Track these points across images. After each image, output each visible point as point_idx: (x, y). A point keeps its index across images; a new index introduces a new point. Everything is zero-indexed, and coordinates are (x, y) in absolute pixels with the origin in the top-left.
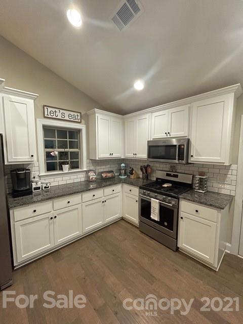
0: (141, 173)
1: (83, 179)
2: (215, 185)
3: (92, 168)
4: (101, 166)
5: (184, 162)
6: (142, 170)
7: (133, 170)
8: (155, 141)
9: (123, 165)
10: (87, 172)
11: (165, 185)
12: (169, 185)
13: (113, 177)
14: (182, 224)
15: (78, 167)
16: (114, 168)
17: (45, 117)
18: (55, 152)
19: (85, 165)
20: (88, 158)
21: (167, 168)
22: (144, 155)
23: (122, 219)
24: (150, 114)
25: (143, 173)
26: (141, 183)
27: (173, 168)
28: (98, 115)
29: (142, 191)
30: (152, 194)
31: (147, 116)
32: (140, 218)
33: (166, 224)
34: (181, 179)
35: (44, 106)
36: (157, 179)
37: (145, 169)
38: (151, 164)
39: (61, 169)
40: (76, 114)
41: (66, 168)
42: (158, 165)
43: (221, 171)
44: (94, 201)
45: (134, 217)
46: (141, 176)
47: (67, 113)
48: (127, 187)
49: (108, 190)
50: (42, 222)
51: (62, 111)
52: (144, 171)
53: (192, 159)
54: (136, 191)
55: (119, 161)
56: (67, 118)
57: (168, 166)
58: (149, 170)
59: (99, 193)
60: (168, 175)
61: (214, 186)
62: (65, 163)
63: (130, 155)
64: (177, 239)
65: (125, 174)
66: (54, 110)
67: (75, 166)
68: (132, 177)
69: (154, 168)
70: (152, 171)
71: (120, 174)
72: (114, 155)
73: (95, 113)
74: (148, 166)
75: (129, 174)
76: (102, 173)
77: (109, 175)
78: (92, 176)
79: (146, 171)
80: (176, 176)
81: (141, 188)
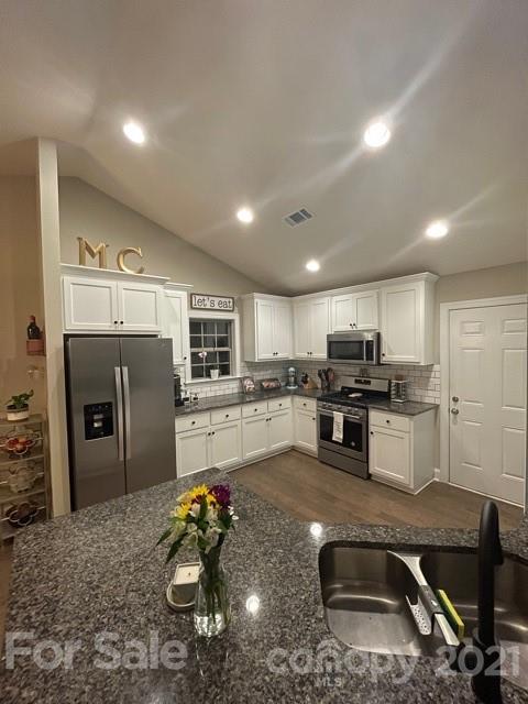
0: (320, 381)
1: (236, 391)
2: (419, 392)
3: (247, 374)
4: (260, 370)
5: (374, 362)
6: (320, 375)
7: (307, 376)
8: (338, 334)
9: (292, 369)
10: (241, 380)
11: (353, 395)
12: (359, 395)
13: (278, 388)
14: (373, 441)
15: (228, 373)
16: (278, 374)
17: (192, 308)
18: (203, 353)
19: (238, 369)
20: (242, 360)
21: (356, 371)
22: (322, 354)
23: (293, 449)
24: (329, 298)
25: (322, 380)
26: (319, 394)
27: (364, 372)
28: (259, 301)
29: (321, 403)
30: (335, 406)
31: (326, 300)
32: (319, 443)
33: (353, 444)
34: (375, 385)
35: (192, 295)
36: (343, 388)
37: (325, 374)
38: (334, 367)
39: (209, 376)
40: (227, 300)
41: (215, 373)
42: (343, 368)
43: (423, 372)
44: (255, 419)
45: (310, 442)
46: (319, 386)
47: (217, 300)
48: (299, 400)
49: (274, 404)
50: (197, 439)
51: (211, 298)
52: (324, 378)
53: (384, 359)
54: (312, 404)
55: (288, 363)
56: (216, 307)
57: (358, 369)
58: (331, 376)
59: (262, 407)
60: (357, 381)
61: (417, 393)
62: (213, 367)
63: (303, 355)
64: (368, 462)
65: (296, 383)
66: (202, 298)
67: (225, 370)
68: (306, 386)
69: (340, 373)
70: (336, 377)
71: (288, 384)
72: (280, 356)
73: (253, 298)
74: (329, 369)
75: (301, 383)
76: (263, 380)
77: (273, 384)
78: (249, 385)
79: (327, 378)
80: (369, 383)
81: (319, 399)
